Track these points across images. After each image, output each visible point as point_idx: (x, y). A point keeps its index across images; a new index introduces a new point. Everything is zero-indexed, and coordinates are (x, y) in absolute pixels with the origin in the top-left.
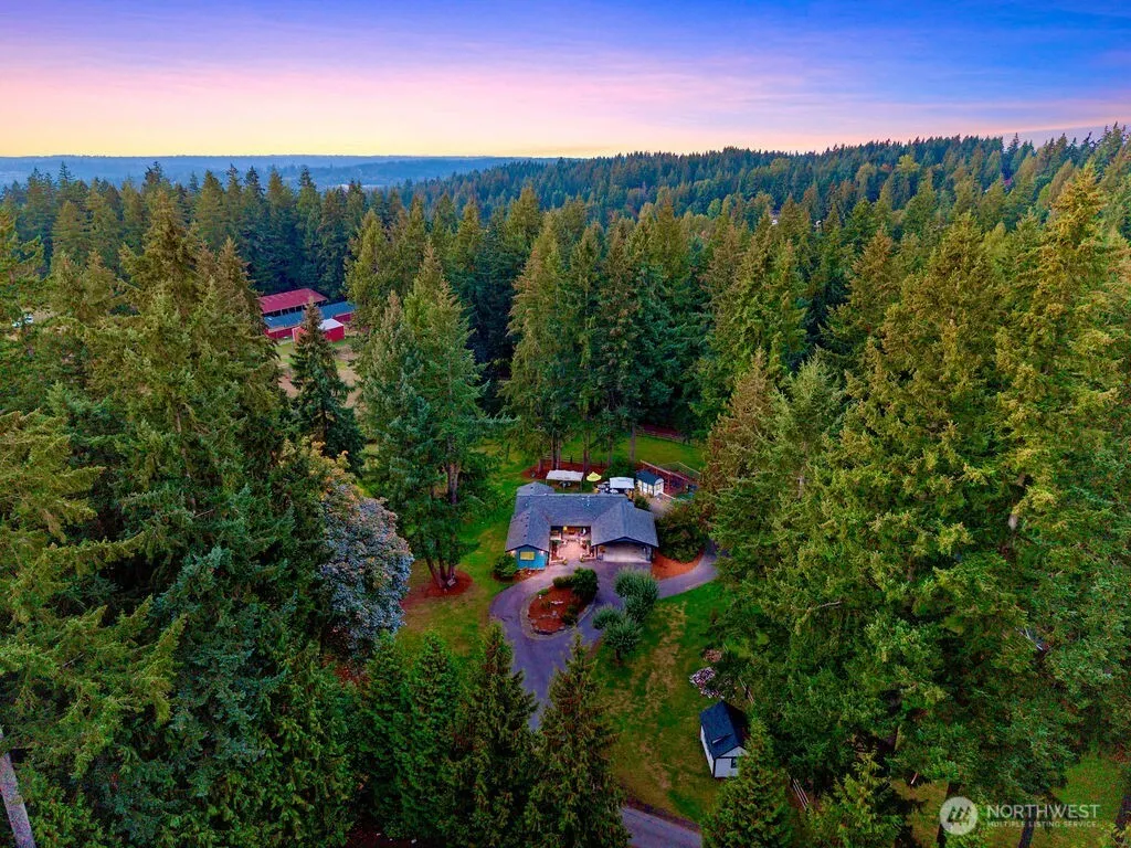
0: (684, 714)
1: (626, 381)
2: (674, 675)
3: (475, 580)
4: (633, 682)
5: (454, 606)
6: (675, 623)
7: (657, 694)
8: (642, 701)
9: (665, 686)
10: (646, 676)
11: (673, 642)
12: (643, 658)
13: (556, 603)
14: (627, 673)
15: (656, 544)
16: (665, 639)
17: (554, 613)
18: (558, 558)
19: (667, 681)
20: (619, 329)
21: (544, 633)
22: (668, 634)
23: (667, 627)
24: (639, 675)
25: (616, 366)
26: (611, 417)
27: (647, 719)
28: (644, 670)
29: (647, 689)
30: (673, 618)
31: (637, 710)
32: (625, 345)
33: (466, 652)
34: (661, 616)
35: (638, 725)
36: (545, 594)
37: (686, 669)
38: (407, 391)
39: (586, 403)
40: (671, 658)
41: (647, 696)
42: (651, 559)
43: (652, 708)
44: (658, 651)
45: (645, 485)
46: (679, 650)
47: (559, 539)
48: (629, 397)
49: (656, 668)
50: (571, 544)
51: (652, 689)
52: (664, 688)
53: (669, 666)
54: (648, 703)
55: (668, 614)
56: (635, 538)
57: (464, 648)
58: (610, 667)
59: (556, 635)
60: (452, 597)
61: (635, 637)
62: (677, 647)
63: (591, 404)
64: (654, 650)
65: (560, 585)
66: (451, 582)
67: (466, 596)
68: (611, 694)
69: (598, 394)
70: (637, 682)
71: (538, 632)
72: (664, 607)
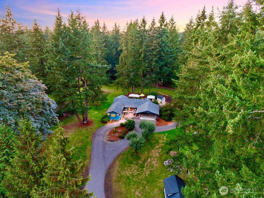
0: (159, 178)
1: (155, 65)
2: (157, 160)
3: (94, 122)
4: (140, 162)
5: (84, 130)
6: (162, 141)
7: (149, 168)
8: (142, 170)
9: (153, 165)
10: (146, 160)
11: (159, 148)
12: (146, 153)
13: (119, 131)
14: (139, 158)
15: (158, 114)
16: (157, 147)
17: (117, 134)
18: (124, 117)
19: (154, 163)
20: (153, 47)
21: (111, 141)
22: (158, 145)
23: (159, 142)
24: (143, 159)
25: (152, 60)
26: (150, 77)
27: (142, 179)
28: (146, 158)
29: (145, 166)
30: (161, 139)
31: (139, 174)
32: (155, 53)
33: (81, 146)
34: (157, 138)
35: (137, 181)
36: (116, 128)
37: (163, 159)
38: (61, 45)
39: (141, 72)
40: (158, 154)
41: (144, 169)
42: (157, 120)
43: (145, 174)
44: (153, 151)
45: (159, 99)
46: (161, 151)
47: (127, 112)
48: (156, 71)
49: (151, 157)
50: (130, 114)
51: (147, 166)
52: (152, 166)
53: (156, 157)
54: (144, 172)
55: (160, 138)
56: (151, 112)
57: (81, 144)
58: (132, 155)
59: (115, 142)
60: (84, 127)
61: (141, 144)
62: (161, 150)
63: (143, 73)
64: (151, 150)
65: (122, 126)
66: (85, 122)
67: (89, 127)
68: (130, 166)
69: (145, 70)
70: (141, 162)
71: (109, 140)
72: (159, 135)
